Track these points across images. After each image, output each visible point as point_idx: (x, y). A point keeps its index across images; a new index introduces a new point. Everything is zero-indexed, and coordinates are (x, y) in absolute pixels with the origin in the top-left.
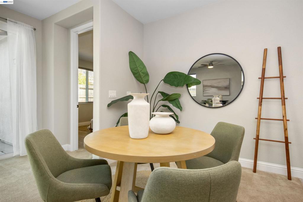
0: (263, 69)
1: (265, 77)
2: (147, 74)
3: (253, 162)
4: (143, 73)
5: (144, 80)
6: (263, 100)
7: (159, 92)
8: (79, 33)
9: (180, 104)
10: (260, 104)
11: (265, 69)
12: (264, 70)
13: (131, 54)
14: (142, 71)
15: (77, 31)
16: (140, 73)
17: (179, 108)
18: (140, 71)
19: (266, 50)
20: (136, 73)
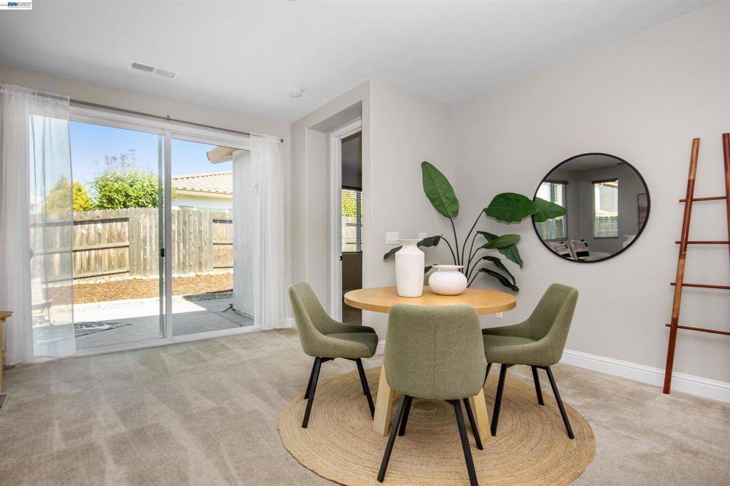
0: (689, 181)
1: (695, 197)
2: (455, 201)
3: (664, 373)
4: (447, 198)
5: (450, 210)
6: (688, 245)
7: (478, 232)
8: (343, 137)
9: (518, 254)
10: (682, 255)
11: (694, 181)
12: (691, 184)
13: (426, 166)
14: (446, 196)
15: (340, 136)
16: (443, 198)
17: (518, 263)
18: (441, 195)
19: (696, 143)
20: (436, 200)
